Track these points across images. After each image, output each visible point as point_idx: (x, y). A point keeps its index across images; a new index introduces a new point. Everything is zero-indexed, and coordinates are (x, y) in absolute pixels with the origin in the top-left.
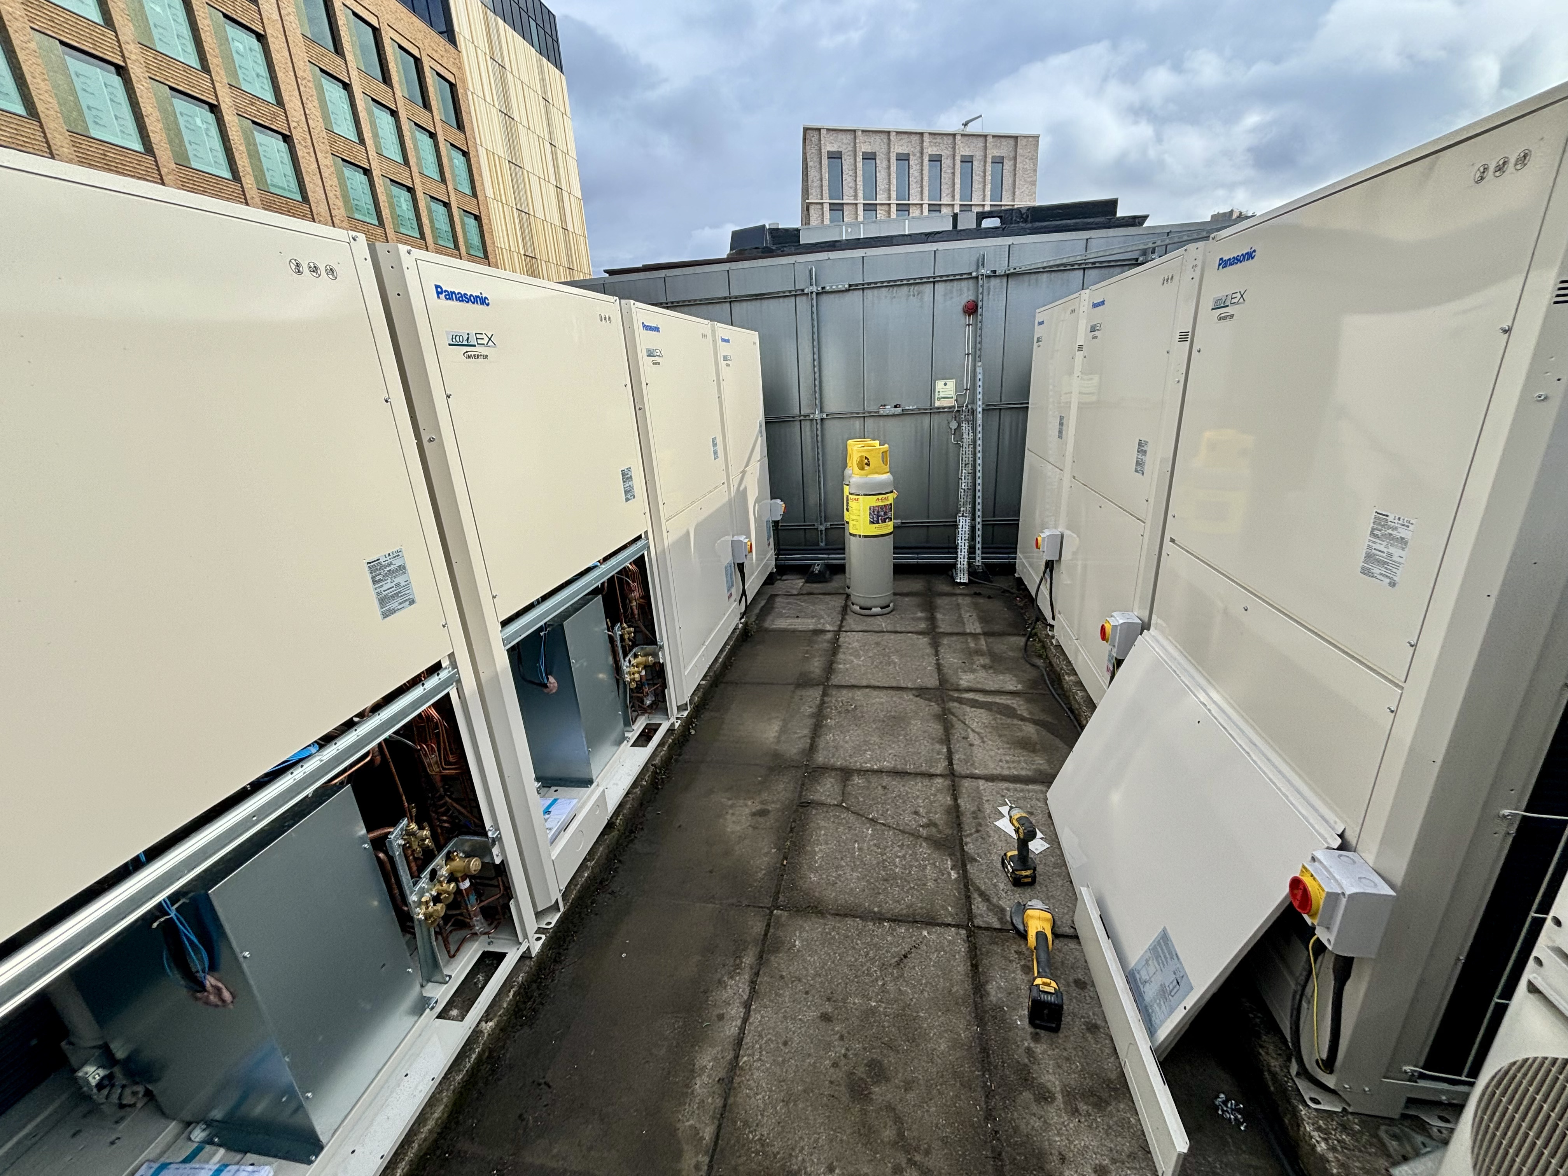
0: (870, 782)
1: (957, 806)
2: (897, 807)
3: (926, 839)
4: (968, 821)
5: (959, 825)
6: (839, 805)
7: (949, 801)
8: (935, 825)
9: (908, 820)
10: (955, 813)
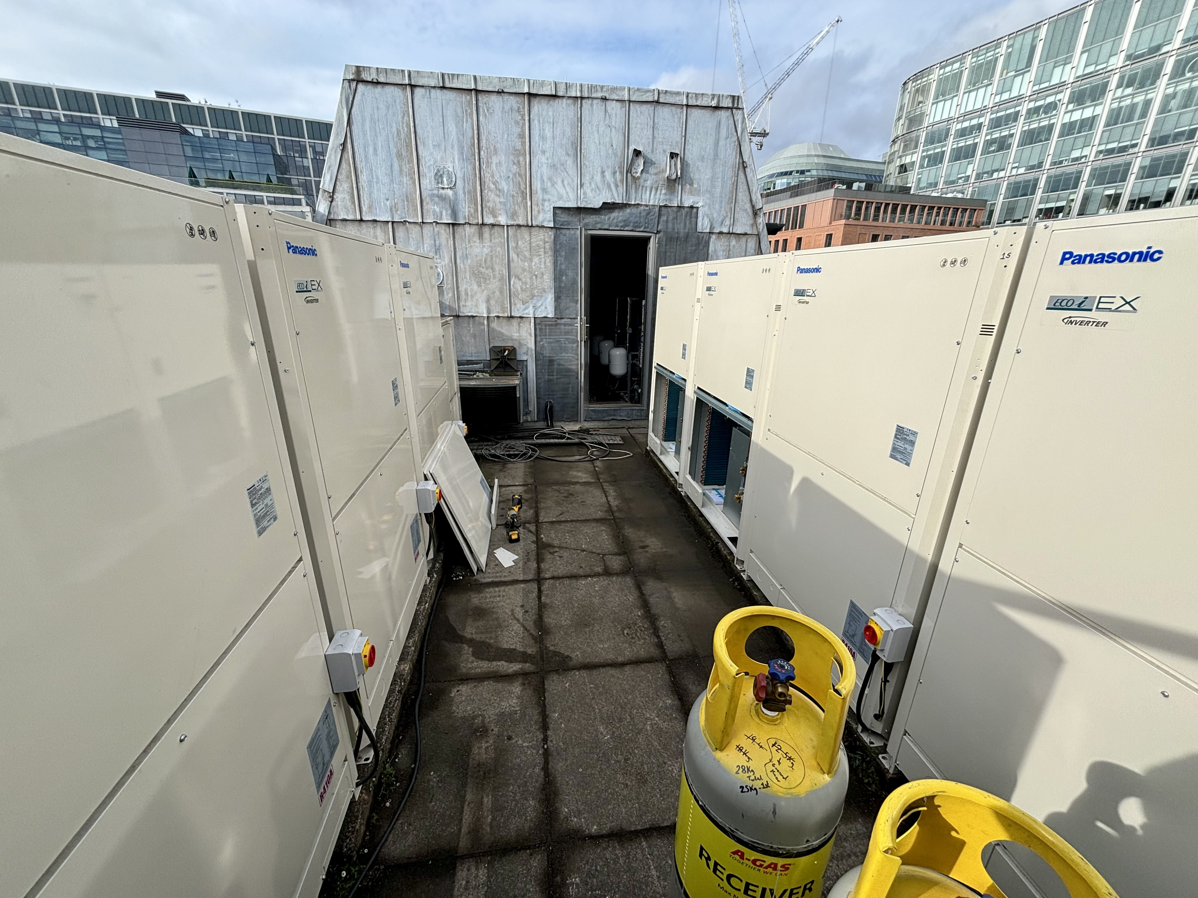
0: (590, 569)
1: (538, 563)
2: (571, 558)
3: (555, 547)
4: (533, 557)
5: (538, 555)
6: (604, 555)
7: (542, 565)
8: (550, 553)
9: (565, 554)
10: (539, 559)
